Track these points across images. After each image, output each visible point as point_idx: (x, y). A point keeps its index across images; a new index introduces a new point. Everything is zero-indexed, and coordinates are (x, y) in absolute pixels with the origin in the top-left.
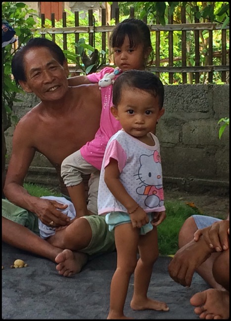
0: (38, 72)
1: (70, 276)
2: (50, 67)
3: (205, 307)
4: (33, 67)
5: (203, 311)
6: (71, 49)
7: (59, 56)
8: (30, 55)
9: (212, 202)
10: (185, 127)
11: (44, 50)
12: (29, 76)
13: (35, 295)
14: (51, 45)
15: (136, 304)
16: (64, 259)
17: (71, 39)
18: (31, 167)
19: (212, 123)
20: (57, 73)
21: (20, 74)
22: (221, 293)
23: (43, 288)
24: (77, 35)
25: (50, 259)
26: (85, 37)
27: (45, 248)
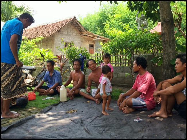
0: (91, 65)
1: (98, 104)
2: (93, 64)
3: (125, 110)
4: (90, 64)
5: (124, 111)
6: (96, 60)
7: (95, 61)
8: (89, 62)
9: (124, 89)
10: (118, 74)
11: (92, 61)
12: (89, 65)
13: (92, 108)
14: (93, 60)
15: (107, 109)
16: (97, 101)
17: (96, 58)
18: (92, 82)
19: (124, 73)
20: (94, 65)
21: (88, 66)
22: (128, 108)
23: (93, 107)
24: (98, 57)
25: (94, 101)
26: (99, 58)
27: (93, 99)
